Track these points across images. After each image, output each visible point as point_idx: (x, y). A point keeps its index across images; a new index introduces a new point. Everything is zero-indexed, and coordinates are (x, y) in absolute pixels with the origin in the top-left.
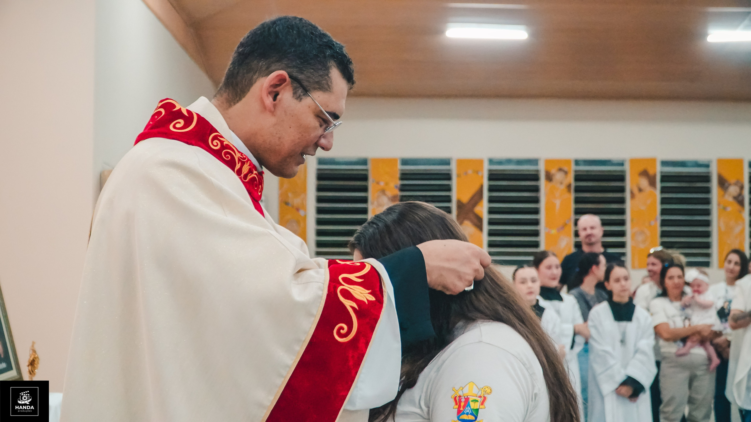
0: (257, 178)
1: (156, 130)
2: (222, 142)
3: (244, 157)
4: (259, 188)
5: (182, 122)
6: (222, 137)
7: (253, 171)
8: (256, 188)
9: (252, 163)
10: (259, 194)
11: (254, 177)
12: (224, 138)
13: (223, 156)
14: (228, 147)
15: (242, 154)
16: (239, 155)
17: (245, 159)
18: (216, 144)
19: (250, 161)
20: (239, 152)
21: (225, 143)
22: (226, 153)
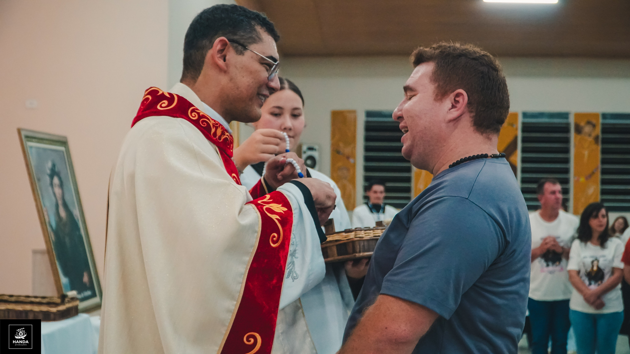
0: (228, 138)
1: (147, 112)
2: (198, 114)
3: (217, 123)
4: (230, 146)
5: (166, 102)
6: (198, 110)
7: (225, 133)
8: (228, 146)
9: (223, 127)
10: (231, 151)
11: (226, 138)
12: (200, 111)
13: (201, 124)
14: (204, 116)
15: (215, 121)
16: (213, 122)
17: (217, 124)
18: (194, 116)
19: (222, 125)
20: (213, 120)
21: (201, 114)
22: (203, 121)
